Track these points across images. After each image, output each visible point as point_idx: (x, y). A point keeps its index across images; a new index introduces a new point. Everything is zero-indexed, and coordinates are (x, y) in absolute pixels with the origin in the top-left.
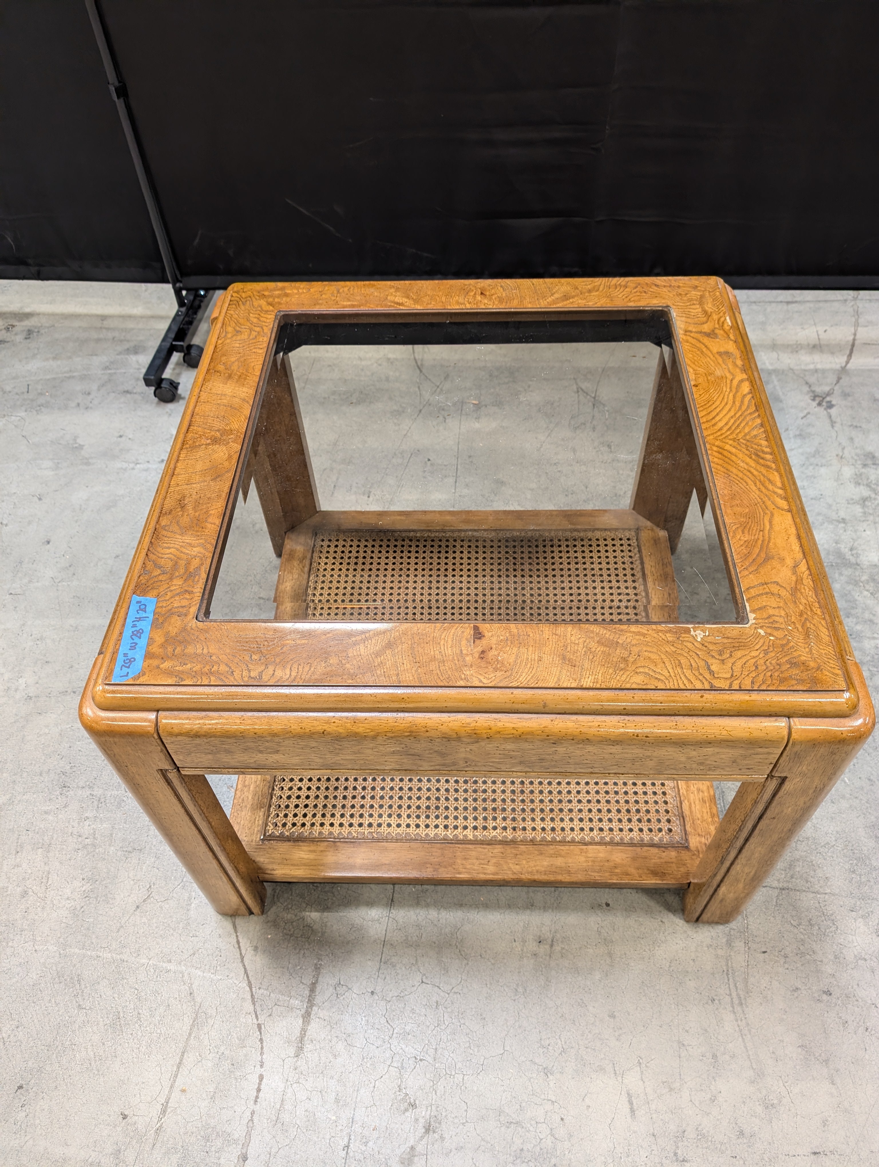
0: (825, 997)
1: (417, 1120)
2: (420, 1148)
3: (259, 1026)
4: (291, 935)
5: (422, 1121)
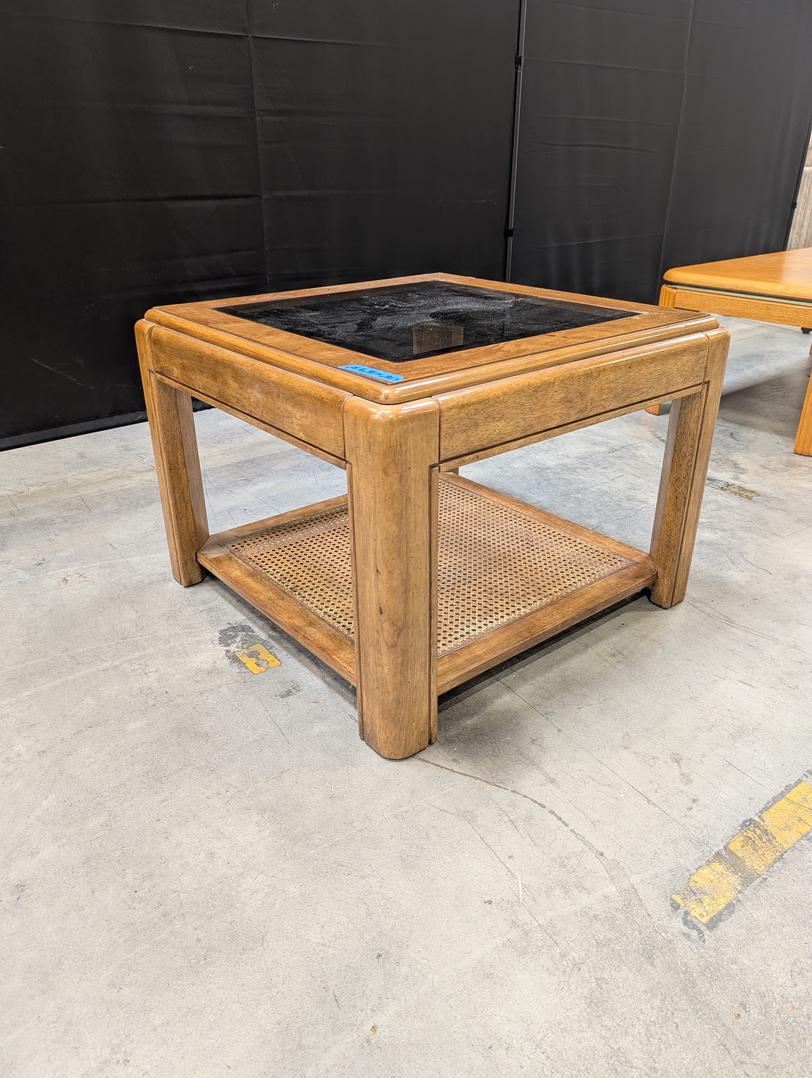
4: (469, 739)
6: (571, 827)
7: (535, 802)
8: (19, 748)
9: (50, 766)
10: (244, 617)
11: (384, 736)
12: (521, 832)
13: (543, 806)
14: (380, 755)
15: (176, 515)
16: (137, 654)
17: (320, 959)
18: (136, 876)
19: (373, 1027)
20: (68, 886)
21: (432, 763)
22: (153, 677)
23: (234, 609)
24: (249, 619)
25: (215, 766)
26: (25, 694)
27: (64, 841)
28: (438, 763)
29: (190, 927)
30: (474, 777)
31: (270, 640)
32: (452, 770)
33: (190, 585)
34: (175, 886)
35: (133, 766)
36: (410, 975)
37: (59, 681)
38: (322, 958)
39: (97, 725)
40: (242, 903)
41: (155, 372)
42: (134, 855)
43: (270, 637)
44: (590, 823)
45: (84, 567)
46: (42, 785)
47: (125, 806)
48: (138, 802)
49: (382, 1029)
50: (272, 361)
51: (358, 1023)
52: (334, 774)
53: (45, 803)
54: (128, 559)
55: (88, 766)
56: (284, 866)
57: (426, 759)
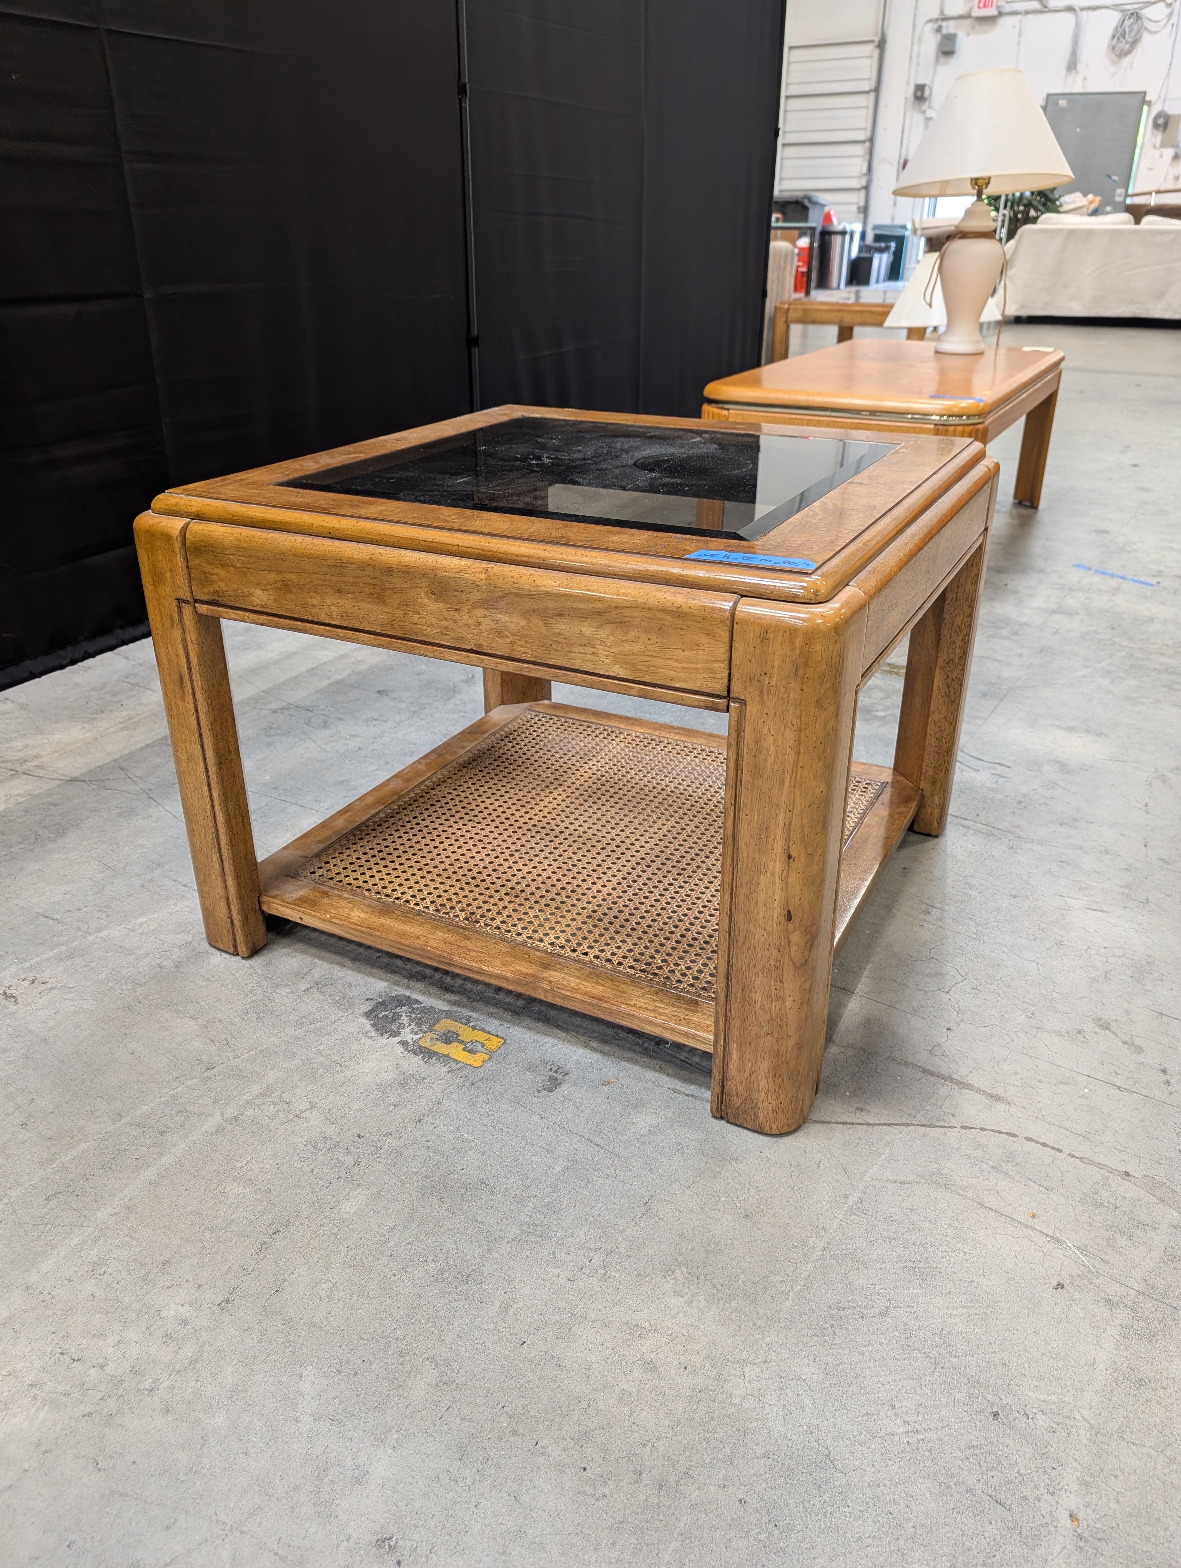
1: (1096, 1033)
3: (965, 1127)
4: (855, 1075)
5: (1097, 1030)
6: (1066, 1151)
7: (1000, 1132)
8: (171, 1311)
9: (260, 1322)
10: (385, 984)
11: (774, 1103)
12: (1016, 1178)
13: (1014, 1136)
14: (761, 1132)
15: (231, 839)
16: (255, 1089)
17: (927, 1453)
18: (564, 1444)
19: (1071, 1516)
20: (466, 1506)
21: (835, 1123)
22: (314, 1119)
23: (357, 974)
24: (396, 984)
25: (539, 1228)
26: (104, 1214)
27: (395, 1436)
28: (842, 1120)
29: (713, 1489)
30: (904, 1124)
31: (455, 1009)
32: (868, 1124)
33: (254, 952)
34: (637, 1435)
35: (406, 1272)
36: (1054, 1425)
37: (150, 1173)
38: (930, 1451)
39: (287, 1225)
40: (758, 1419)
41: (192, 601)
42: (532, 1414)
43: (453, 1003)
44: (1081, 1138)
45: (27, 964)
46: (273, 1358)
47: (448, 1340)
48: (464, 1326)
49: (1082, 1513)
50: (530, 560)
51: (1047, 1519)
52: (721, 1180)
53: (305, 1386)
54: (101, 934)
55: (330, 1298)
56: (768, 1340)
57: (822, 1119)
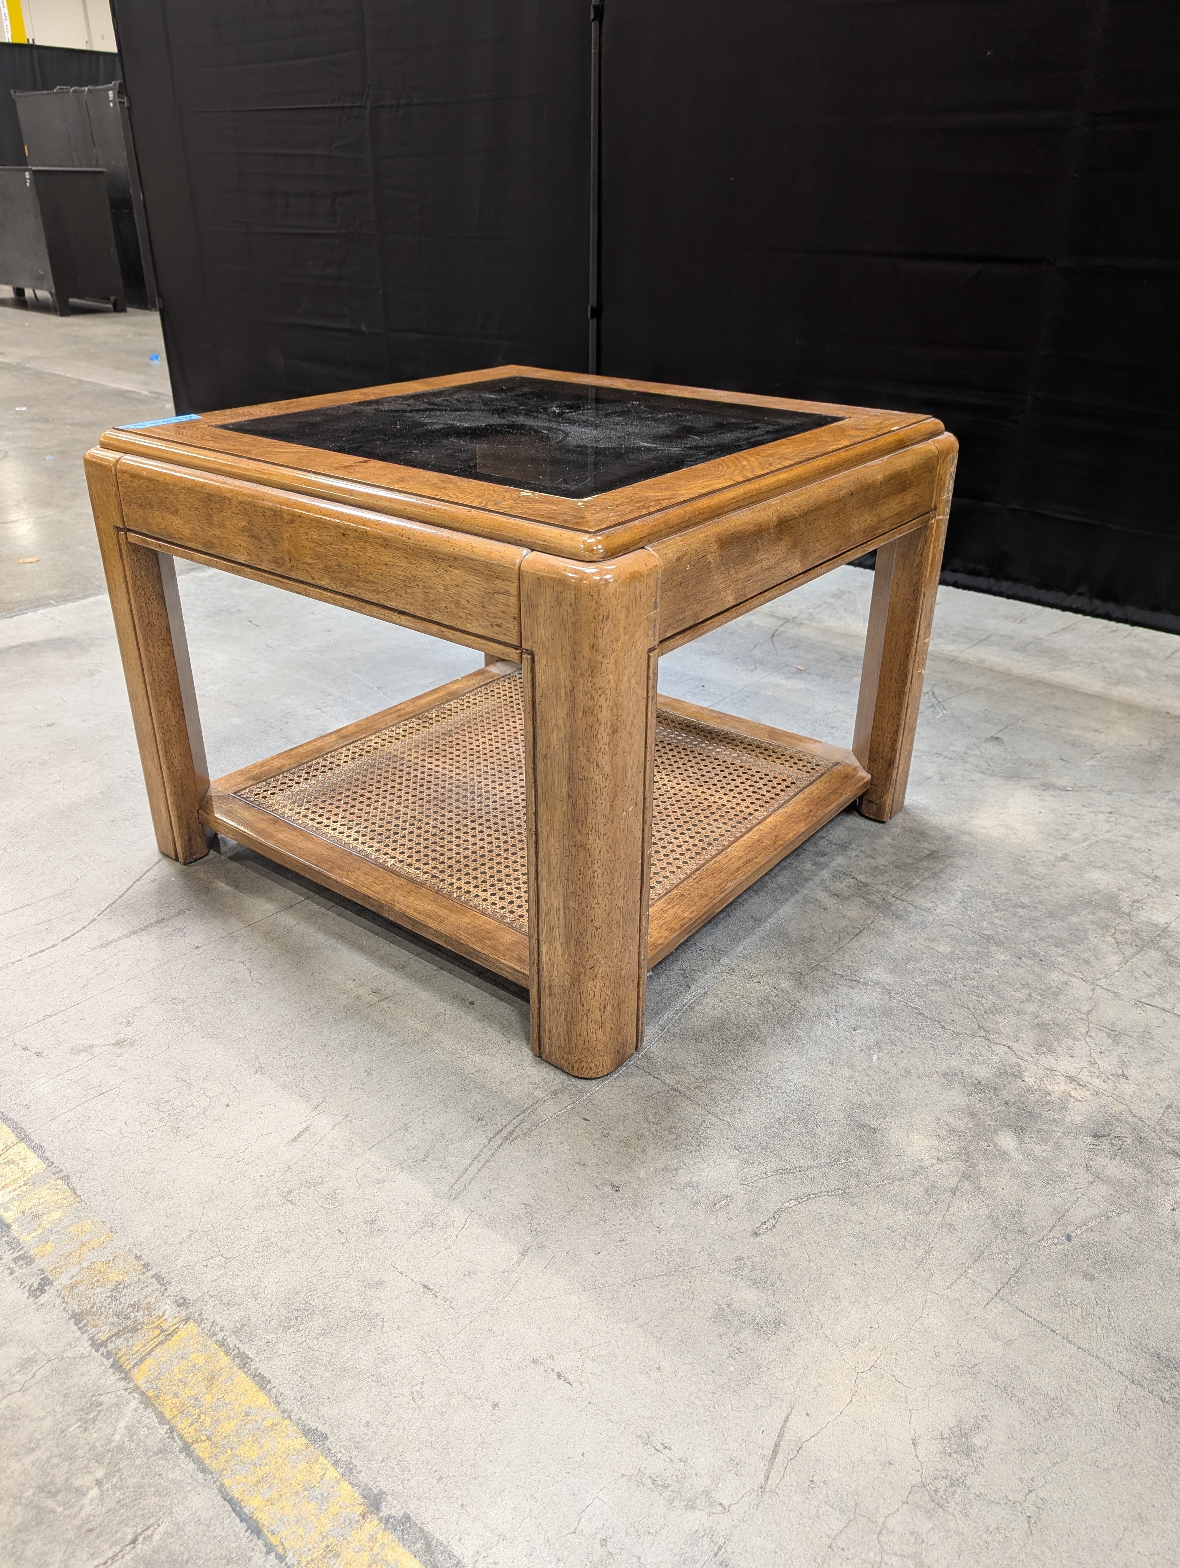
0: (607, 1189)
1: (119, 1033)
2: (96, 1050)
3: (94, 920)
5: (122, 1036)
7: (73, 935)
13: (64, 940)
